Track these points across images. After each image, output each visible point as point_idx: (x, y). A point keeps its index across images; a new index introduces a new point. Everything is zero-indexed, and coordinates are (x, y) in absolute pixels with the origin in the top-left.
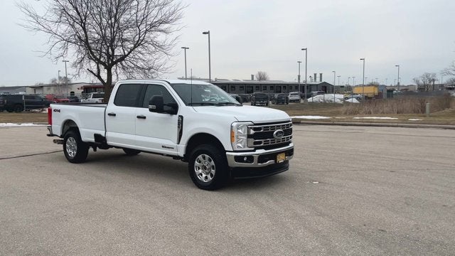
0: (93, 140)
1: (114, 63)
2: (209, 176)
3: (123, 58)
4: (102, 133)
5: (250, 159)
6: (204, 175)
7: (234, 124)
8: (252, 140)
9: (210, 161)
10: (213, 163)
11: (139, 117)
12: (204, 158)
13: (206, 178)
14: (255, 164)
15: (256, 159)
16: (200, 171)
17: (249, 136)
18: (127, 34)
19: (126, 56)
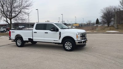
0: (28, 40)
1: (12, 18)
2: (70, 48)
3: (15, 16)
4: (32, 38)
5: (81, 42)
6: (68, 48)
7: (77, 34)
8: (82, 37)
9: (70, 43)
10: (71, 44)
11: (45, 33)
12: (68, 43)
13: (69, 48)
14: (82, 44)
15: (83, 42)
16: (67, 46)
17: (81, 36)
18: (17, 10)
19: (16, 16)
